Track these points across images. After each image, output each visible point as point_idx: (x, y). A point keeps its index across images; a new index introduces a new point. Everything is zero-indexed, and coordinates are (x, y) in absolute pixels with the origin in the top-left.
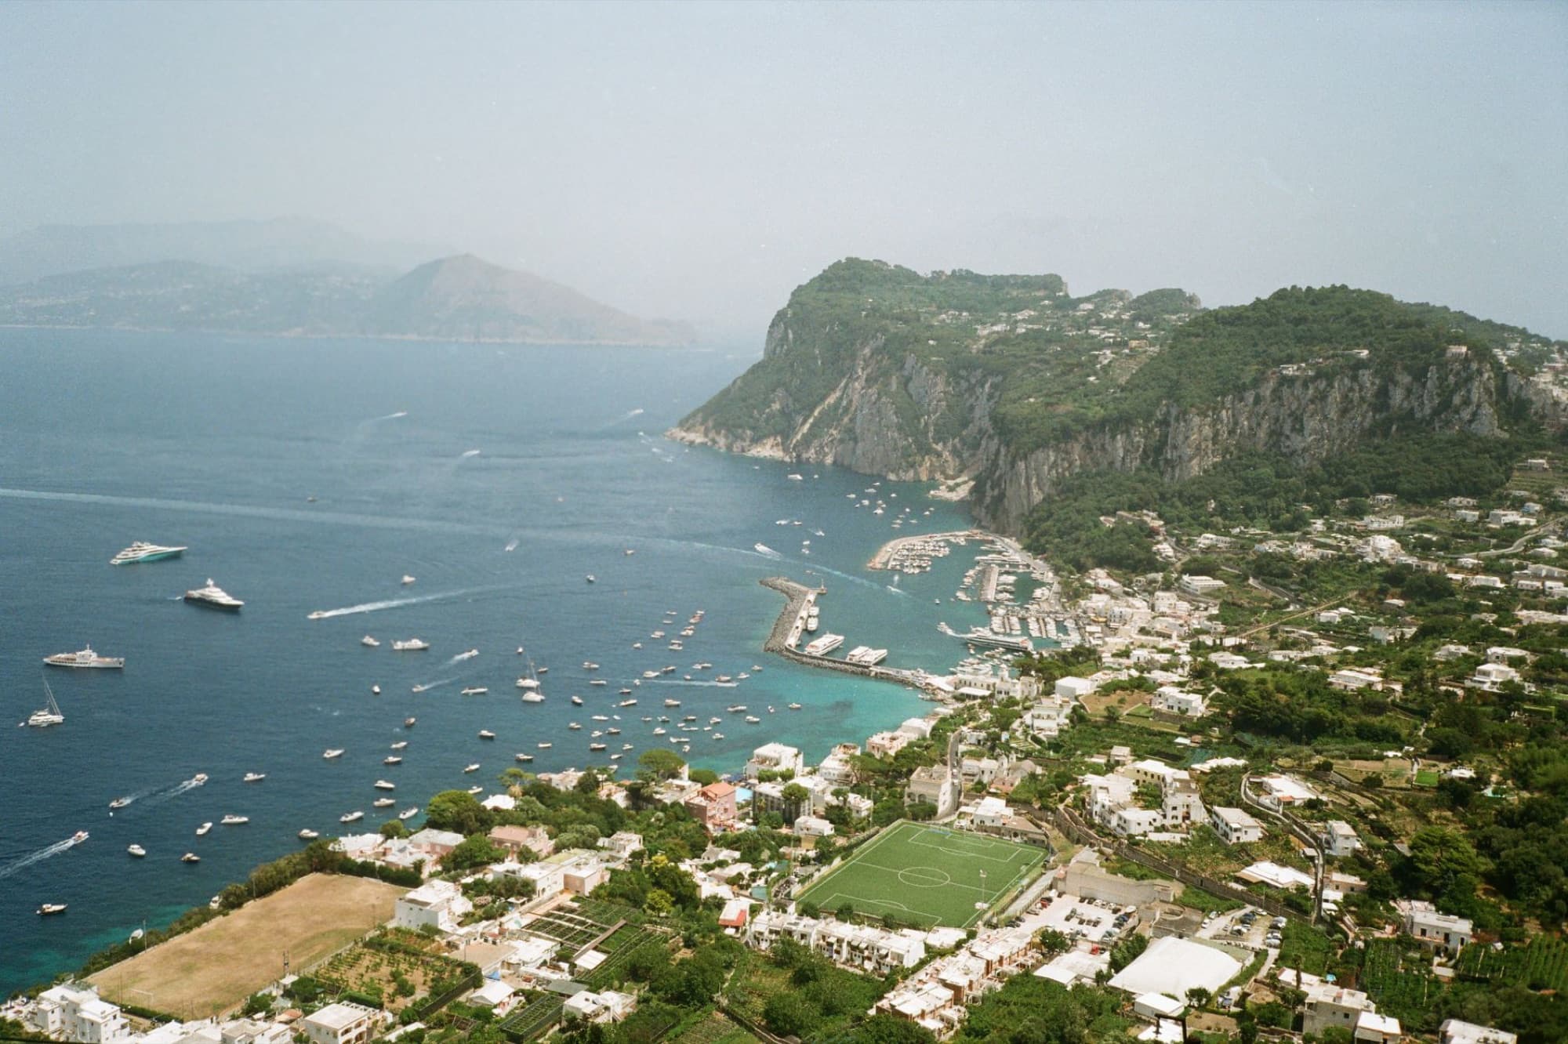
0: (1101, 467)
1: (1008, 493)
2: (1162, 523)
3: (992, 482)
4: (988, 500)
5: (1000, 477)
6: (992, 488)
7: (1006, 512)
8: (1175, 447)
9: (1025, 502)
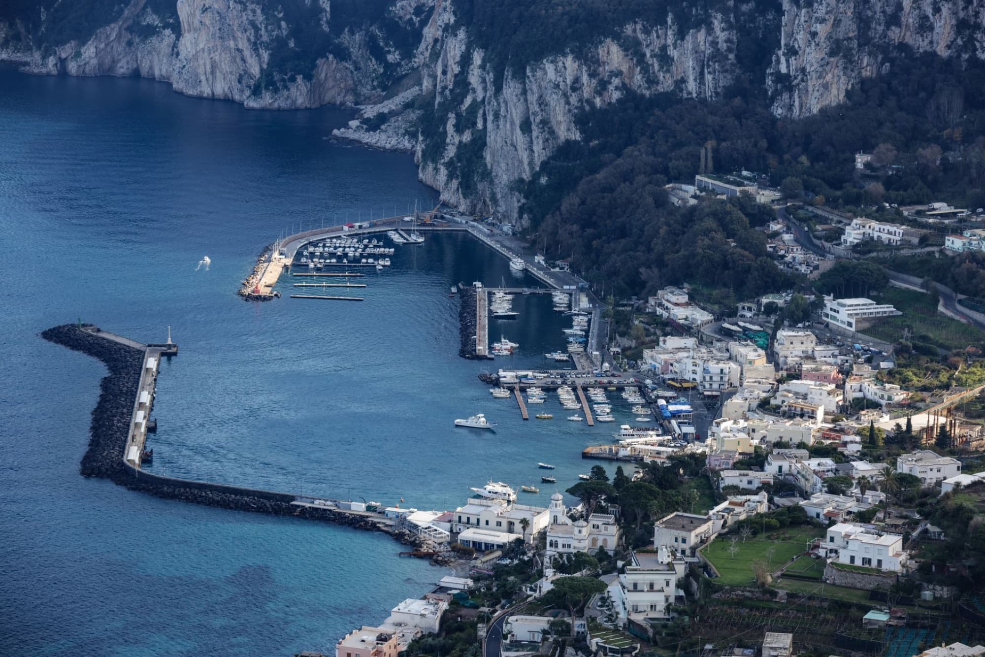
0: (660, 89)
1: (491, 138)
2: (777, 195)
3: (458, 116)
4: (451, 152)
5: (475, 106)
6: (459, 129)
7: (487, 175)
8: (792, 52)
9: (525, 156)
